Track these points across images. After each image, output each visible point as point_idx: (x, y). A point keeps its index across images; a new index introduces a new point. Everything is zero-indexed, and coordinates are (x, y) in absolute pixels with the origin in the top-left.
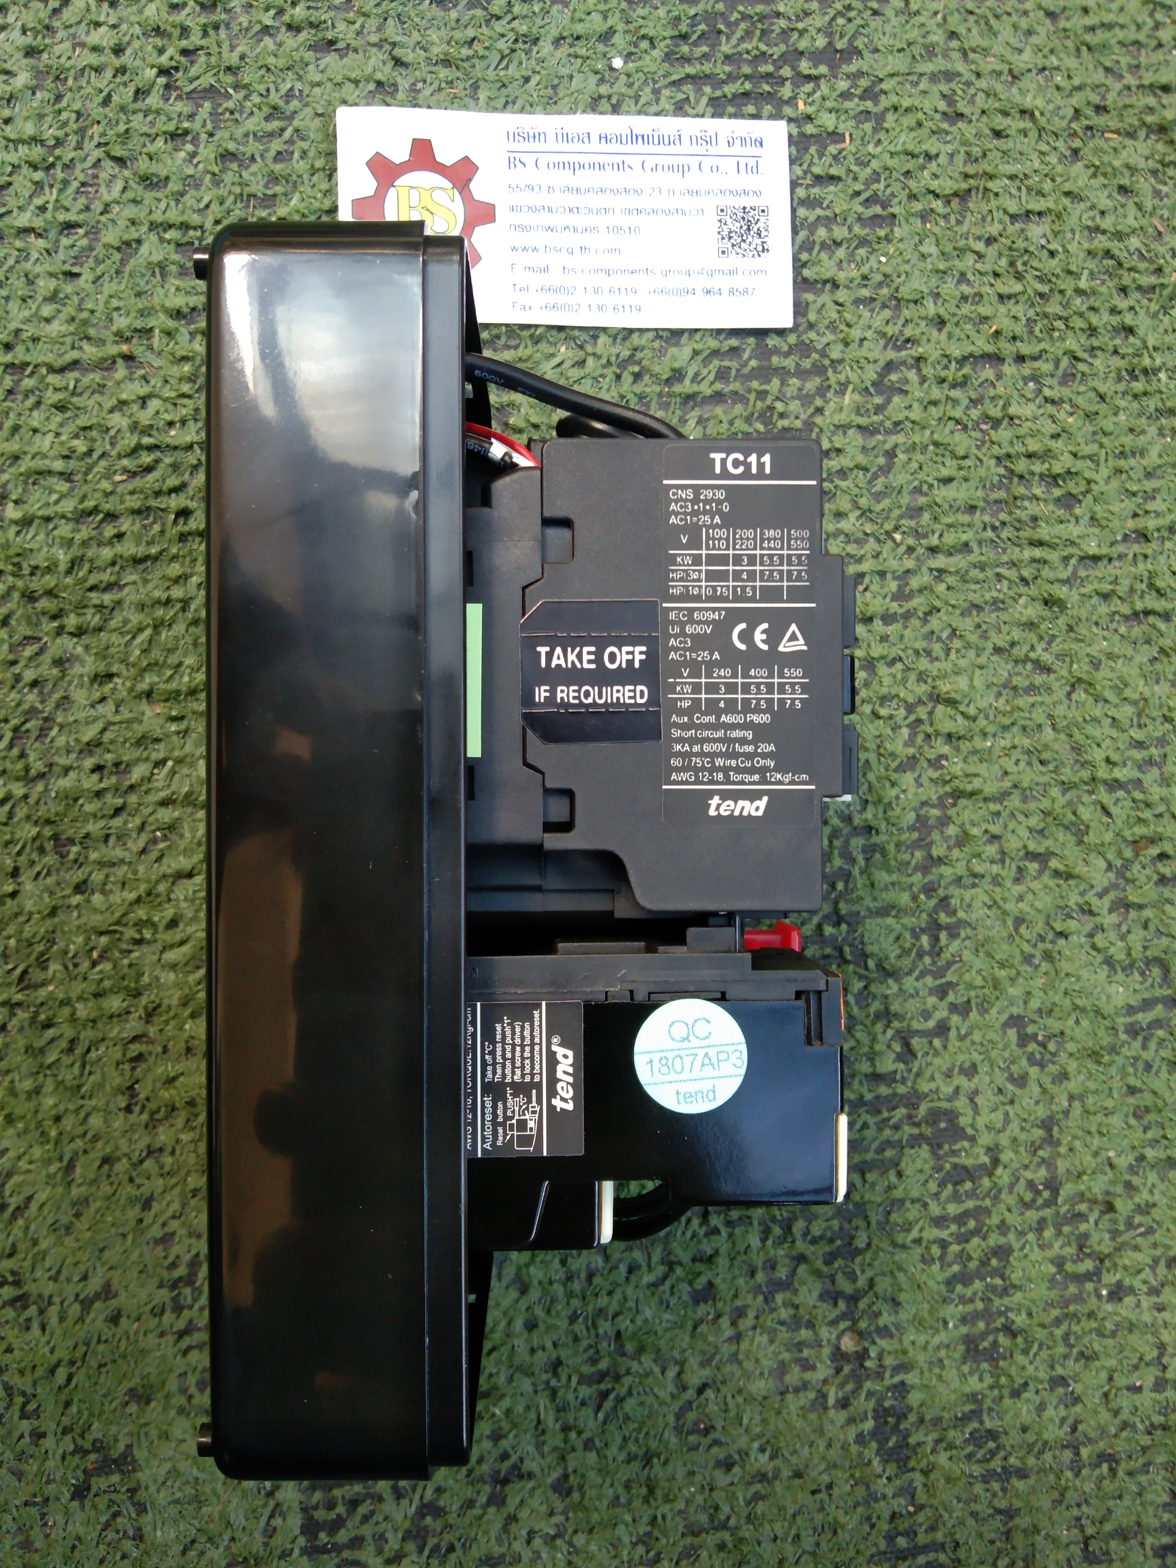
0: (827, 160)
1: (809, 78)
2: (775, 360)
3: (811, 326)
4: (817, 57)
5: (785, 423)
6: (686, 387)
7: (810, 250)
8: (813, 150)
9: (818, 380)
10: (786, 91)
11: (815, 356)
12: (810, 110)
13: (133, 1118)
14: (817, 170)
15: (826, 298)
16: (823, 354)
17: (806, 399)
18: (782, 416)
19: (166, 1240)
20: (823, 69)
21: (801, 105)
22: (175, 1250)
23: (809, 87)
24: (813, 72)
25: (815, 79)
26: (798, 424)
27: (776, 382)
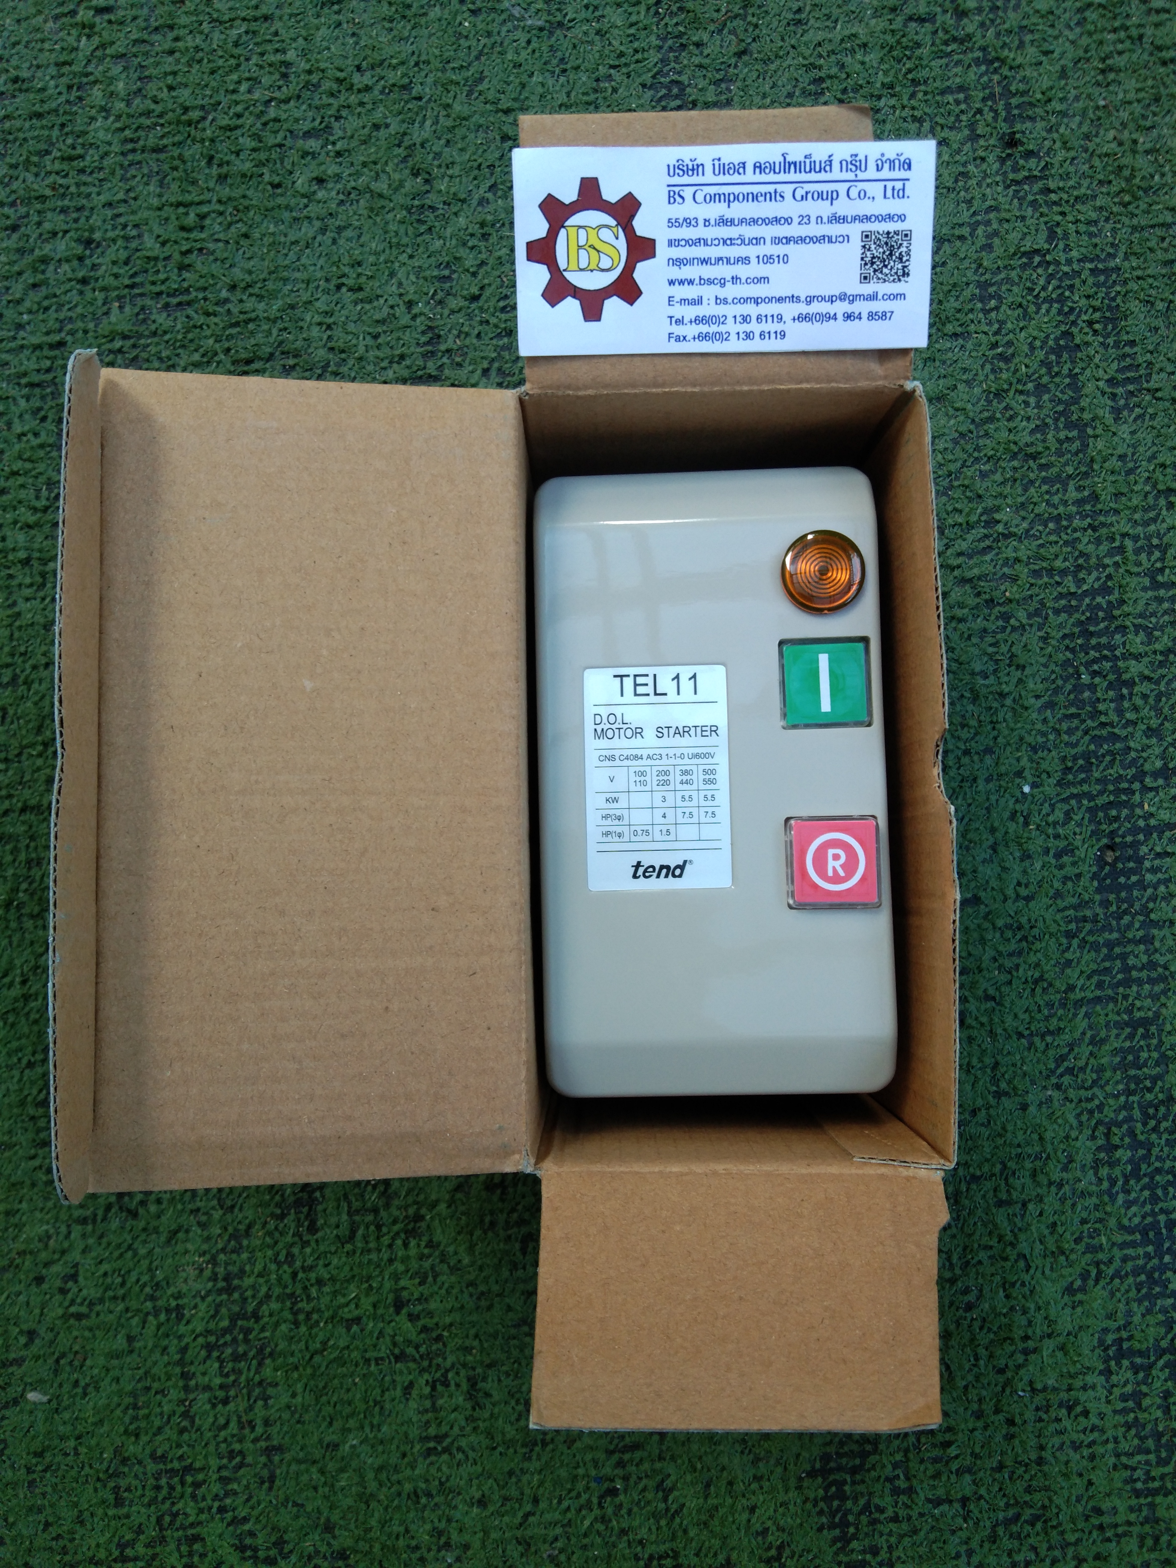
0: (1165, 841)
1: (1151, 789)
2: (1134, 974)
3: (1156, 951)
4: (1155, 775)
5: (1142, 1014)
6: (1078, 995)
7: (1155, 901)
8: (1155, 835)
9: (1162, 986)
10: (1137, 797)
11: (1160, 970)
12: (1153, 810)
13: (745, 1457)
14: (1158, 849)
15: (1166, 931)
16: (1166, 968)
17: (1155, 997)
18: (1139, 1009)
19: (765, 1532)
20: (1161, 782)
21: (1146, 806)
22: (770, 1538)
23: (1151, 795)
24: (1155, 785)
25: (1156, 789)
26: (1150, 1014)
27: (1135, 988)
